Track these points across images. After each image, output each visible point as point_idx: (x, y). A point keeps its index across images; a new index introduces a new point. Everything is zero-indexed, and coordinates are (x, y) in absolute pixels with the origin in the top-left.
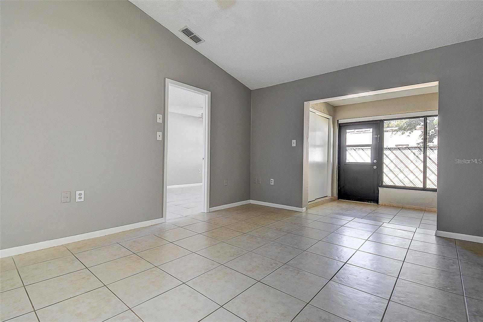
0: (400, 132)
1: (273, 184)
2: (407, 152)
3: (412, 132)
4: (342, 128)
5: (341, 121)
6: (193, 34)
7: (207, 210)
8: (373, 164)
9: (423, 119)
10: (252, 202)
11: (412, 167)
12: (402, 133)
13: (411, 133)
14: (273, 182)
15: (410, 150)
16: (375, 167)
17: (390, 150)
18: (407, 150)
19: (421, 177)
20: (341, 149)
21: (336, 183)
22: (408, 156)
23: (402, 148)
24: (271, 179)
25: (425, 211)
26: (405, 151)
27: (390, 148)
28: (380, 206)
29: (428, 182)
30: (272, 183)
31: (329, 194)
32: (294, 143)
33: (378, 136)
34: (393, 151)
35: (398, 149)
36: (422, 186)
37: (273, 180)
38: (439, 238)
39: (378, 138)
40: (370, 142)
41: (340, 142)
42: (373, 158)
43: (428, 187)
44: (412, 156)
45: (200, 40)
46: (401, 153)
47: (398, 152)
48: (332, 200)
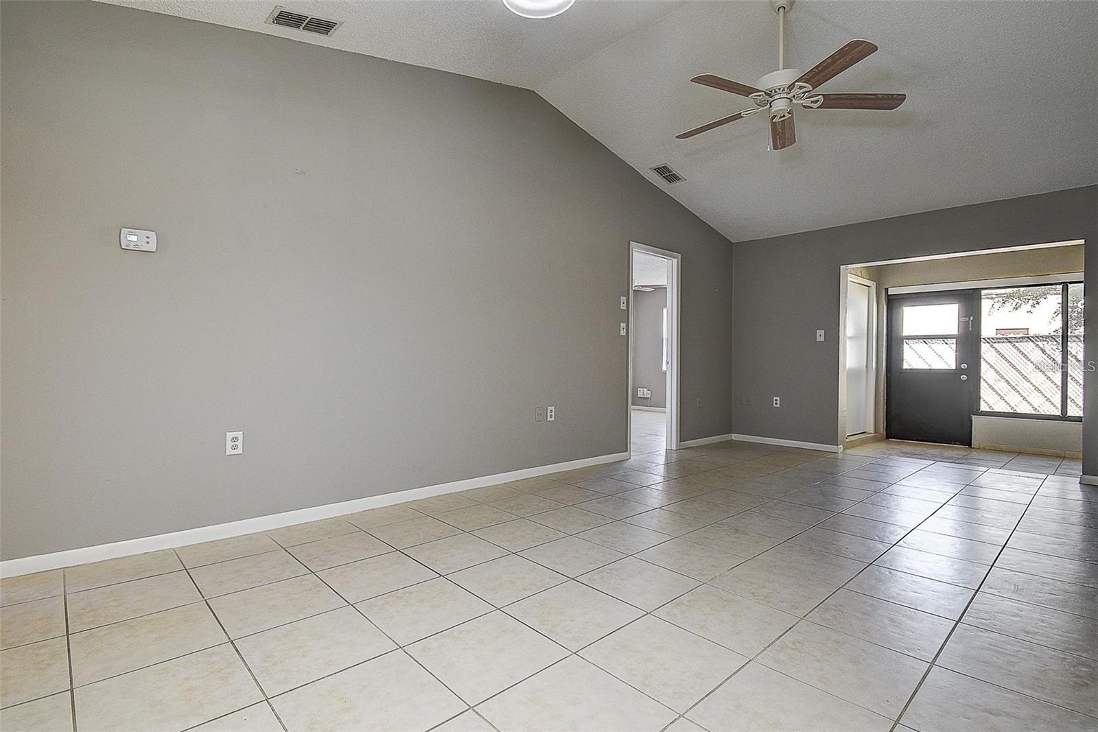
0: (1010, 304)
1: (778, 406)
2: (1028, 347)
3: (1038, 303)
4: (893, 303)
5: (892, 291)
6: (671, 172)
7: (677, 446)
8: (958, 372)
9: (1061, 286)
10: (735, 437)
11: (1037, 378)
12: (1014, 305)
13: (1036, 305)
14: (778, 402)
15: (1033, 341)
16: (964, 377)
17: (988, 342)
18: (1026, 343)
19: (1057, 400)
20: (892, 342)
21: (884, 407)
22: (1028, 355)
23: (1015, 338)
24: (775, 398)
25: (1064, 458)
26: (1021, 344)
27: (989, 339)
28: (973, 450)
29: (1070, 405)
30: (776, 404)
31: (870, 428)
32: (820, 336)
33: (970, 319)
34: (995, 345)
35: (1005, 340)
36: (1059, 414)
37: (778, 398)
38: (1087, 488)
39: (970, 322)
40: (954, 330)
41: (889, 329)
42: (959, 361)
43: (1070, 413)
44: (1036, 355)
45: (680, 179)
46: (1013, 348)
47: (1004, 348)
48: (876, 439)
